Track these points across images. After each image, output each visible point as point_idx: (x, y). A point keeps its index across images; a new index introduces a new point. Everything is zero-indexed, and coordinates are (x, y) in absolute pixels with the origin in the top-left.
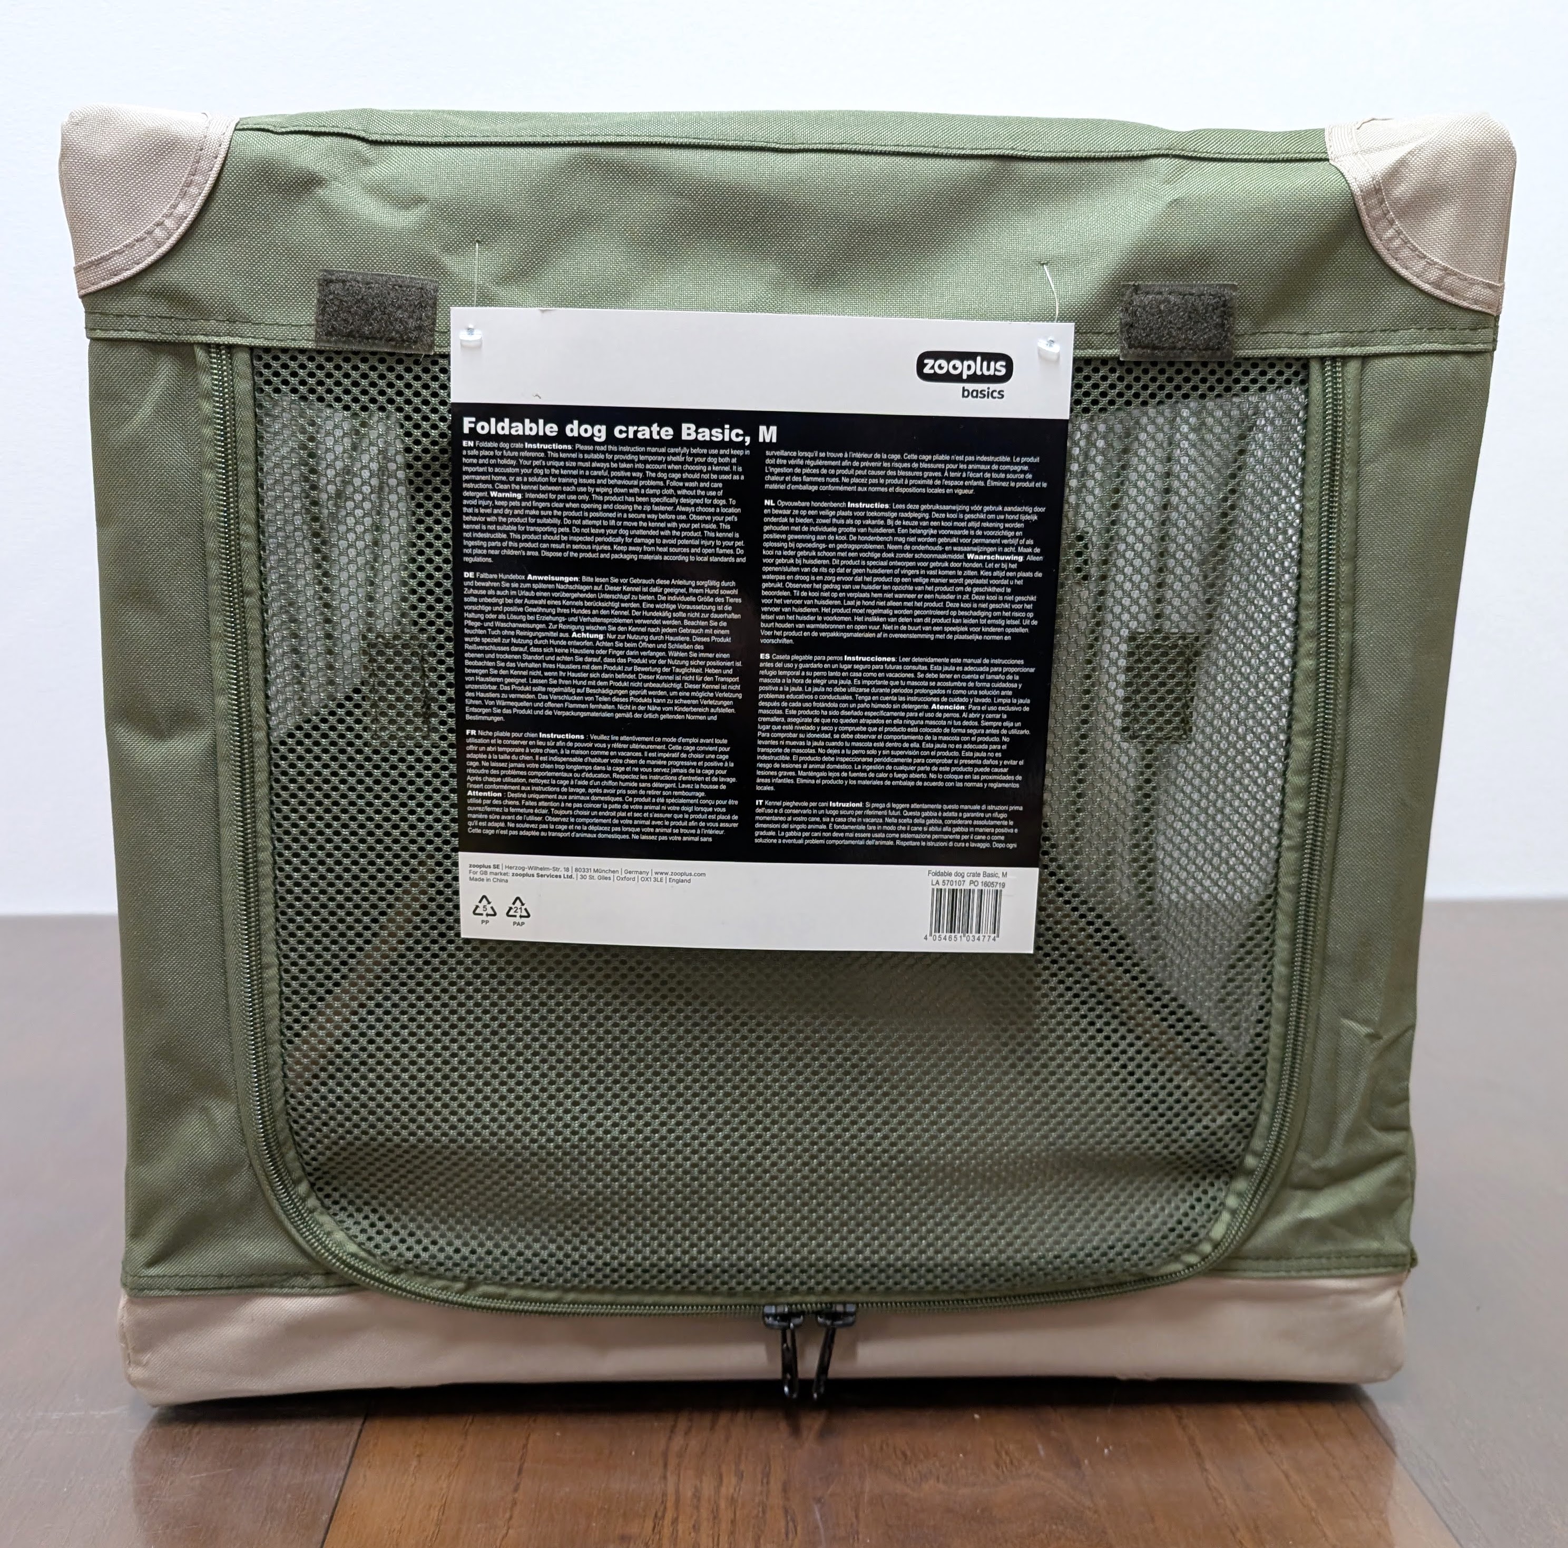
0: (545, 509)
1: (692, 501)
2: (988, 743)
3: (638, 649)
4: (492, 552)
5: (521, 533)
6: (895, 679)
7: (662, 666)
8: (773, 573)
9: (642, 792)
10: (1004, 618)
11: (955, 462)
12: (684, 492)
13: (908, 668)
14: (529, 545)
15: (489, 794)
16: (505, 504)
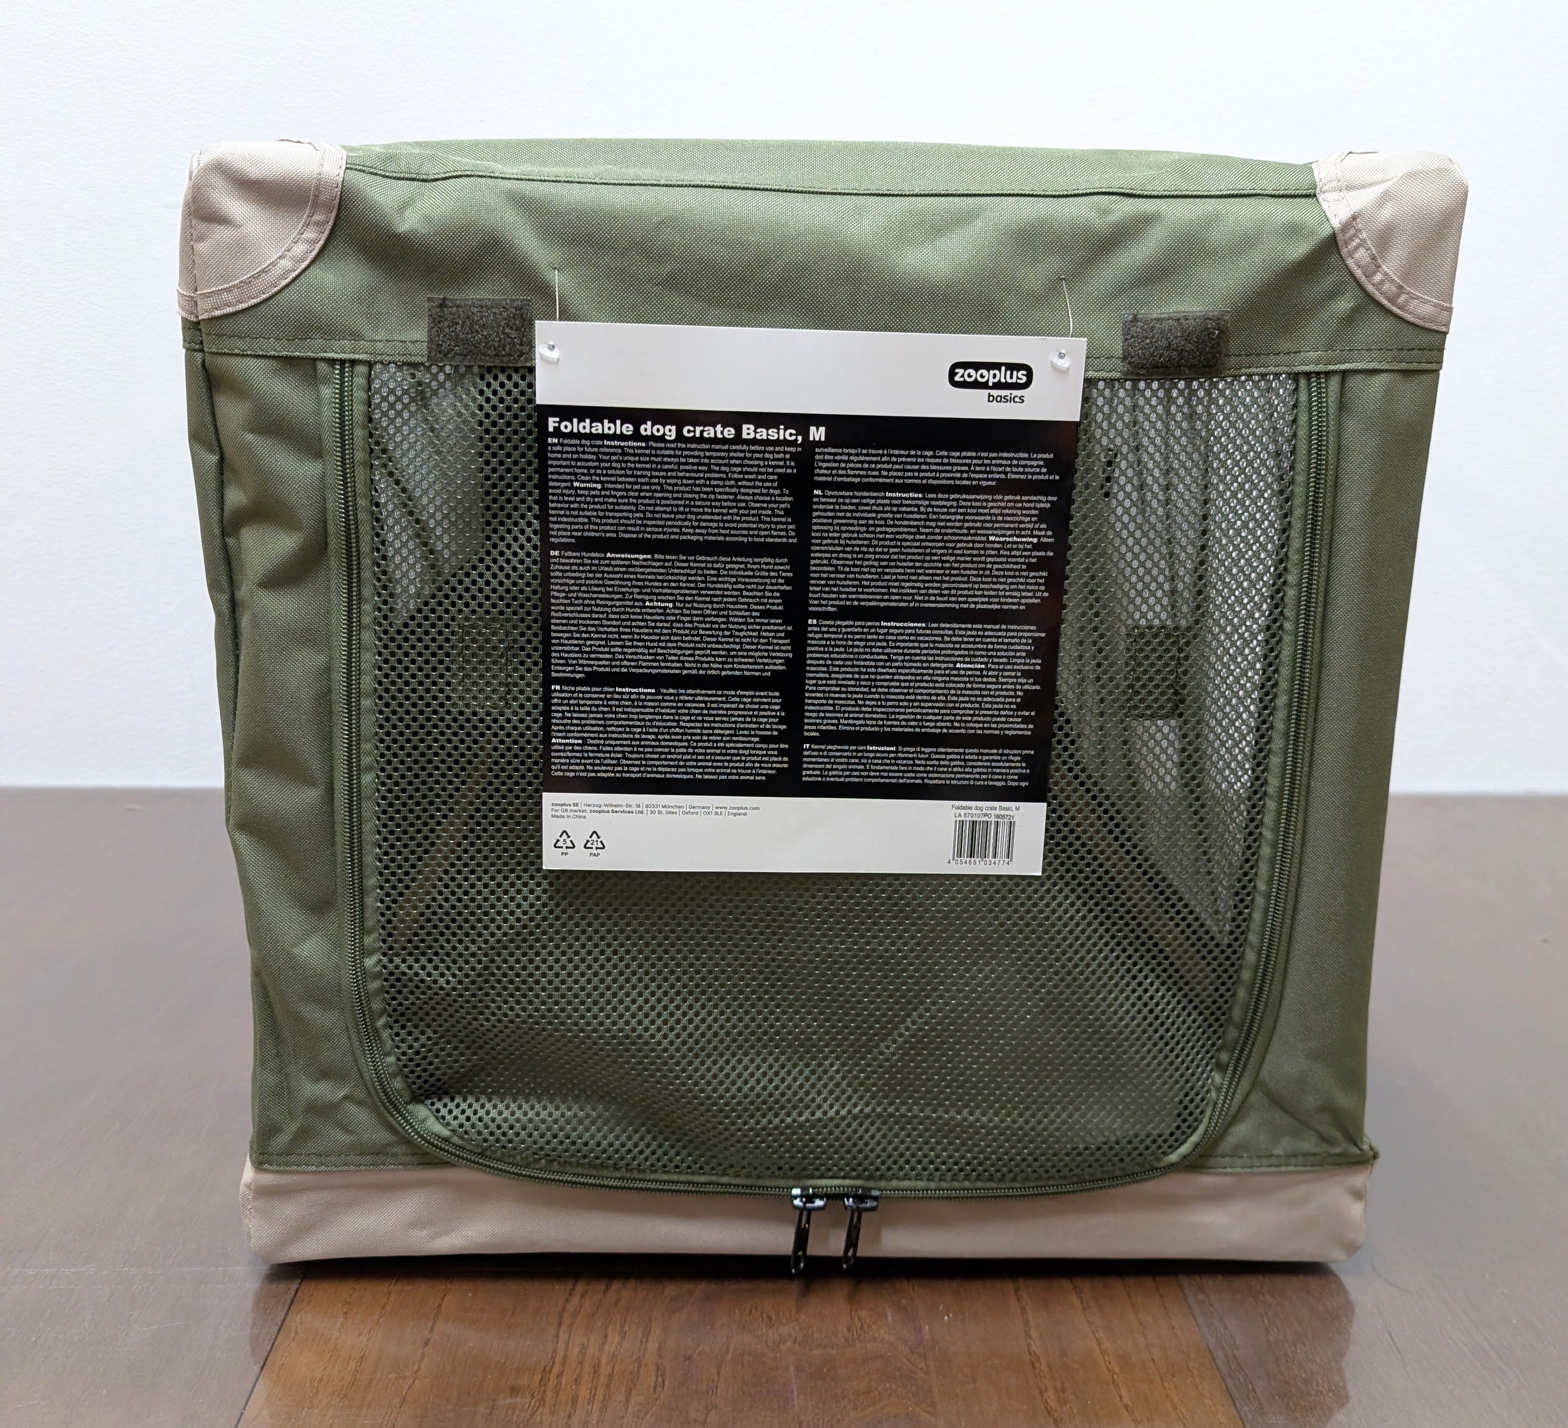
0: (622, 497)
1: (751, 491)
2: (1005, 697)
3: (702, 615)
4: (575, 534)
5: (601, 518)
6: (925, 642)
7: (723, 630)
8: (821, 552)
9: (705, 738)
10: (1020, 590)
11: (980, 458)
12: (744, 483)
13: (937, 632)
14: (608, 528)
15: (571, 741)
16: (586, 493)
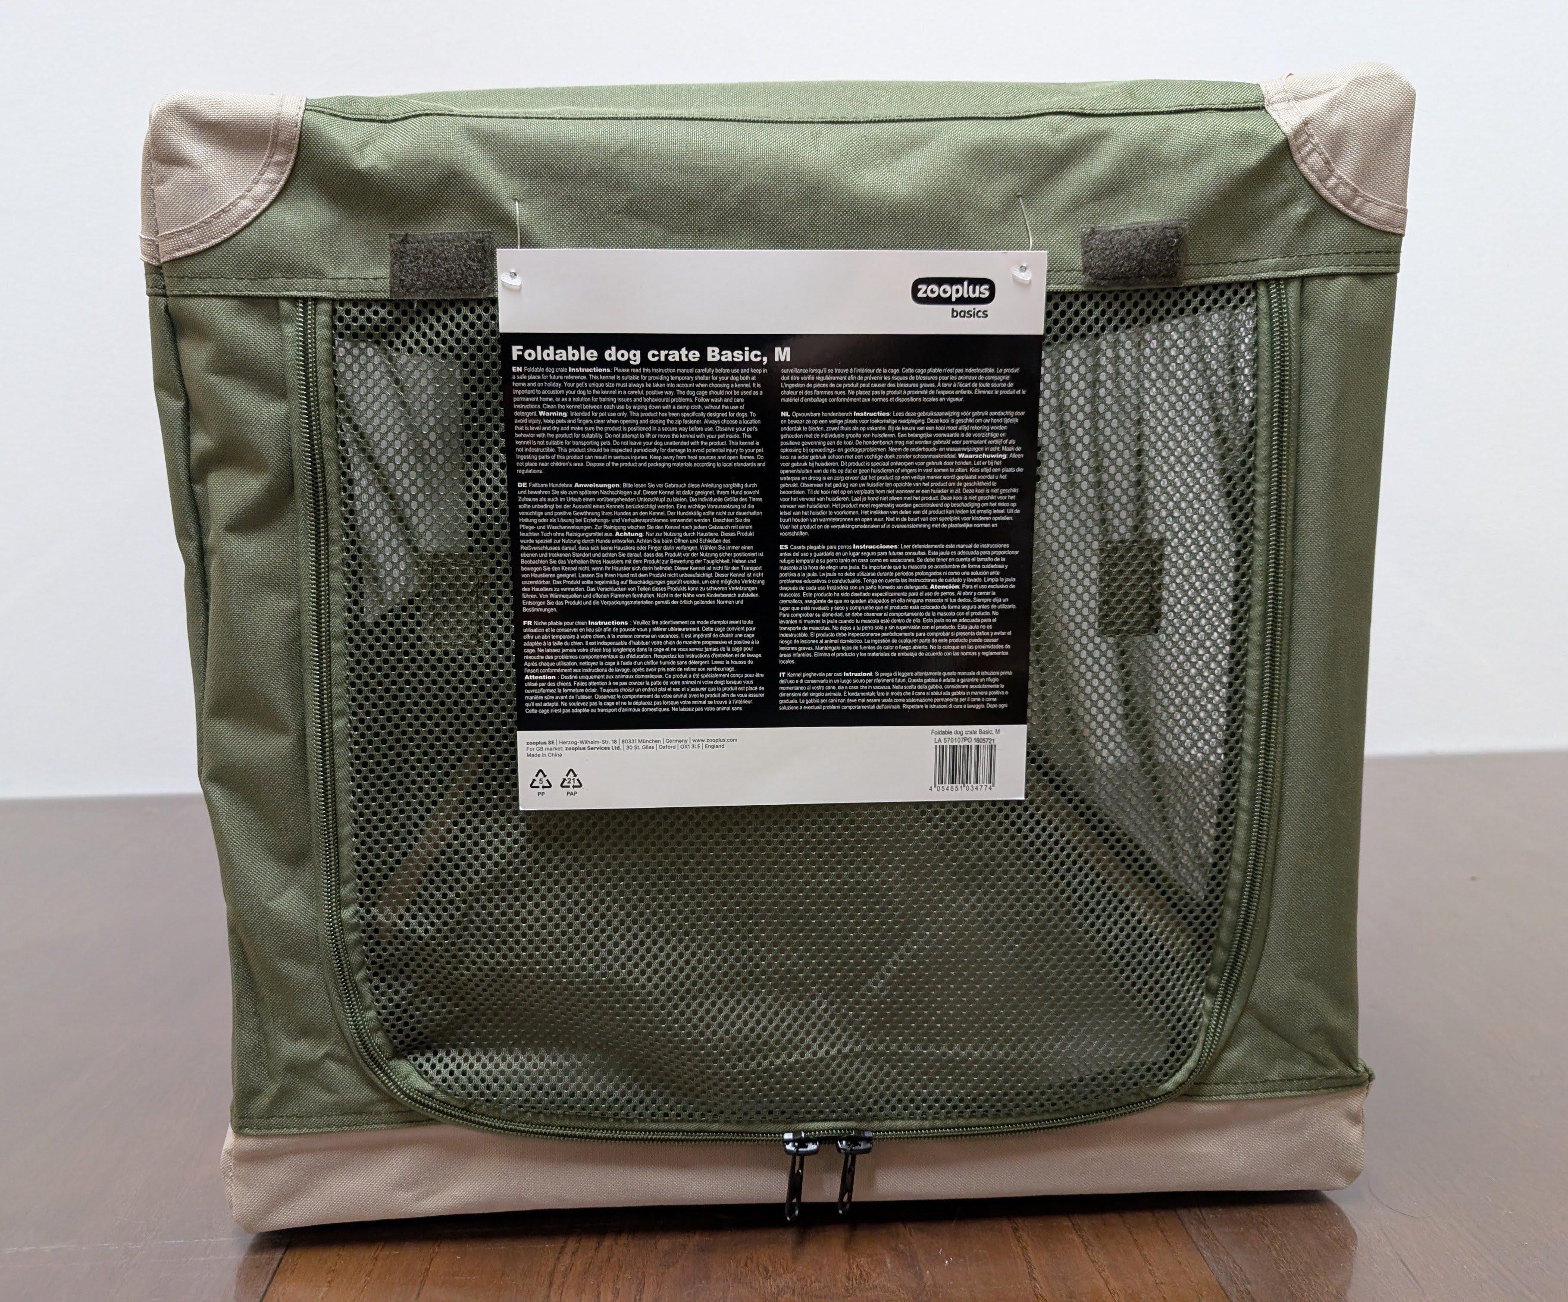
0: (588, 425)
1: (718, 415)
2: (980, 617)
3: (673, 544)
4: (542, 464)
5: (567, 447)
6: (898, 564)
7: (694, 558)
8: (790, 475)
9: (680, 669)
10: (991, 508)
11: (946, 374)
12: (710, 407)
13: (909, 553)
14: (575, 457)
15: (544, 677)
16: (552, 421)
